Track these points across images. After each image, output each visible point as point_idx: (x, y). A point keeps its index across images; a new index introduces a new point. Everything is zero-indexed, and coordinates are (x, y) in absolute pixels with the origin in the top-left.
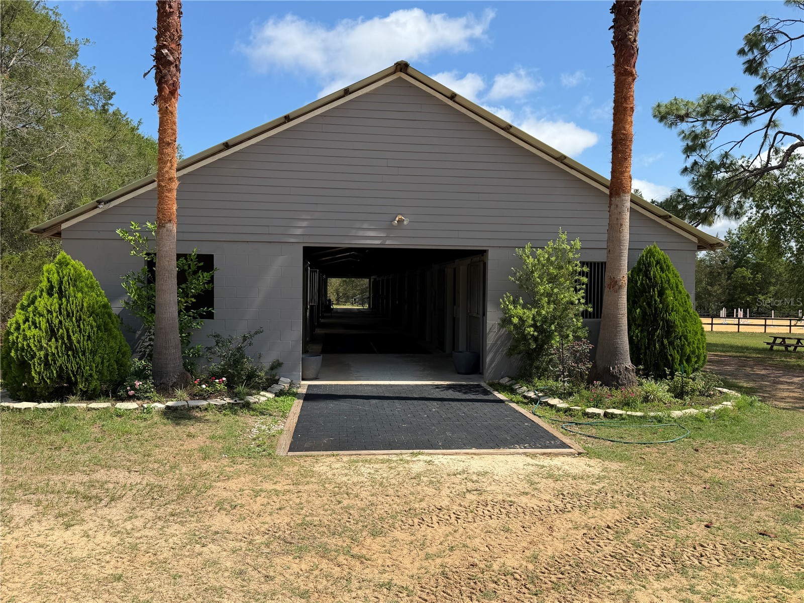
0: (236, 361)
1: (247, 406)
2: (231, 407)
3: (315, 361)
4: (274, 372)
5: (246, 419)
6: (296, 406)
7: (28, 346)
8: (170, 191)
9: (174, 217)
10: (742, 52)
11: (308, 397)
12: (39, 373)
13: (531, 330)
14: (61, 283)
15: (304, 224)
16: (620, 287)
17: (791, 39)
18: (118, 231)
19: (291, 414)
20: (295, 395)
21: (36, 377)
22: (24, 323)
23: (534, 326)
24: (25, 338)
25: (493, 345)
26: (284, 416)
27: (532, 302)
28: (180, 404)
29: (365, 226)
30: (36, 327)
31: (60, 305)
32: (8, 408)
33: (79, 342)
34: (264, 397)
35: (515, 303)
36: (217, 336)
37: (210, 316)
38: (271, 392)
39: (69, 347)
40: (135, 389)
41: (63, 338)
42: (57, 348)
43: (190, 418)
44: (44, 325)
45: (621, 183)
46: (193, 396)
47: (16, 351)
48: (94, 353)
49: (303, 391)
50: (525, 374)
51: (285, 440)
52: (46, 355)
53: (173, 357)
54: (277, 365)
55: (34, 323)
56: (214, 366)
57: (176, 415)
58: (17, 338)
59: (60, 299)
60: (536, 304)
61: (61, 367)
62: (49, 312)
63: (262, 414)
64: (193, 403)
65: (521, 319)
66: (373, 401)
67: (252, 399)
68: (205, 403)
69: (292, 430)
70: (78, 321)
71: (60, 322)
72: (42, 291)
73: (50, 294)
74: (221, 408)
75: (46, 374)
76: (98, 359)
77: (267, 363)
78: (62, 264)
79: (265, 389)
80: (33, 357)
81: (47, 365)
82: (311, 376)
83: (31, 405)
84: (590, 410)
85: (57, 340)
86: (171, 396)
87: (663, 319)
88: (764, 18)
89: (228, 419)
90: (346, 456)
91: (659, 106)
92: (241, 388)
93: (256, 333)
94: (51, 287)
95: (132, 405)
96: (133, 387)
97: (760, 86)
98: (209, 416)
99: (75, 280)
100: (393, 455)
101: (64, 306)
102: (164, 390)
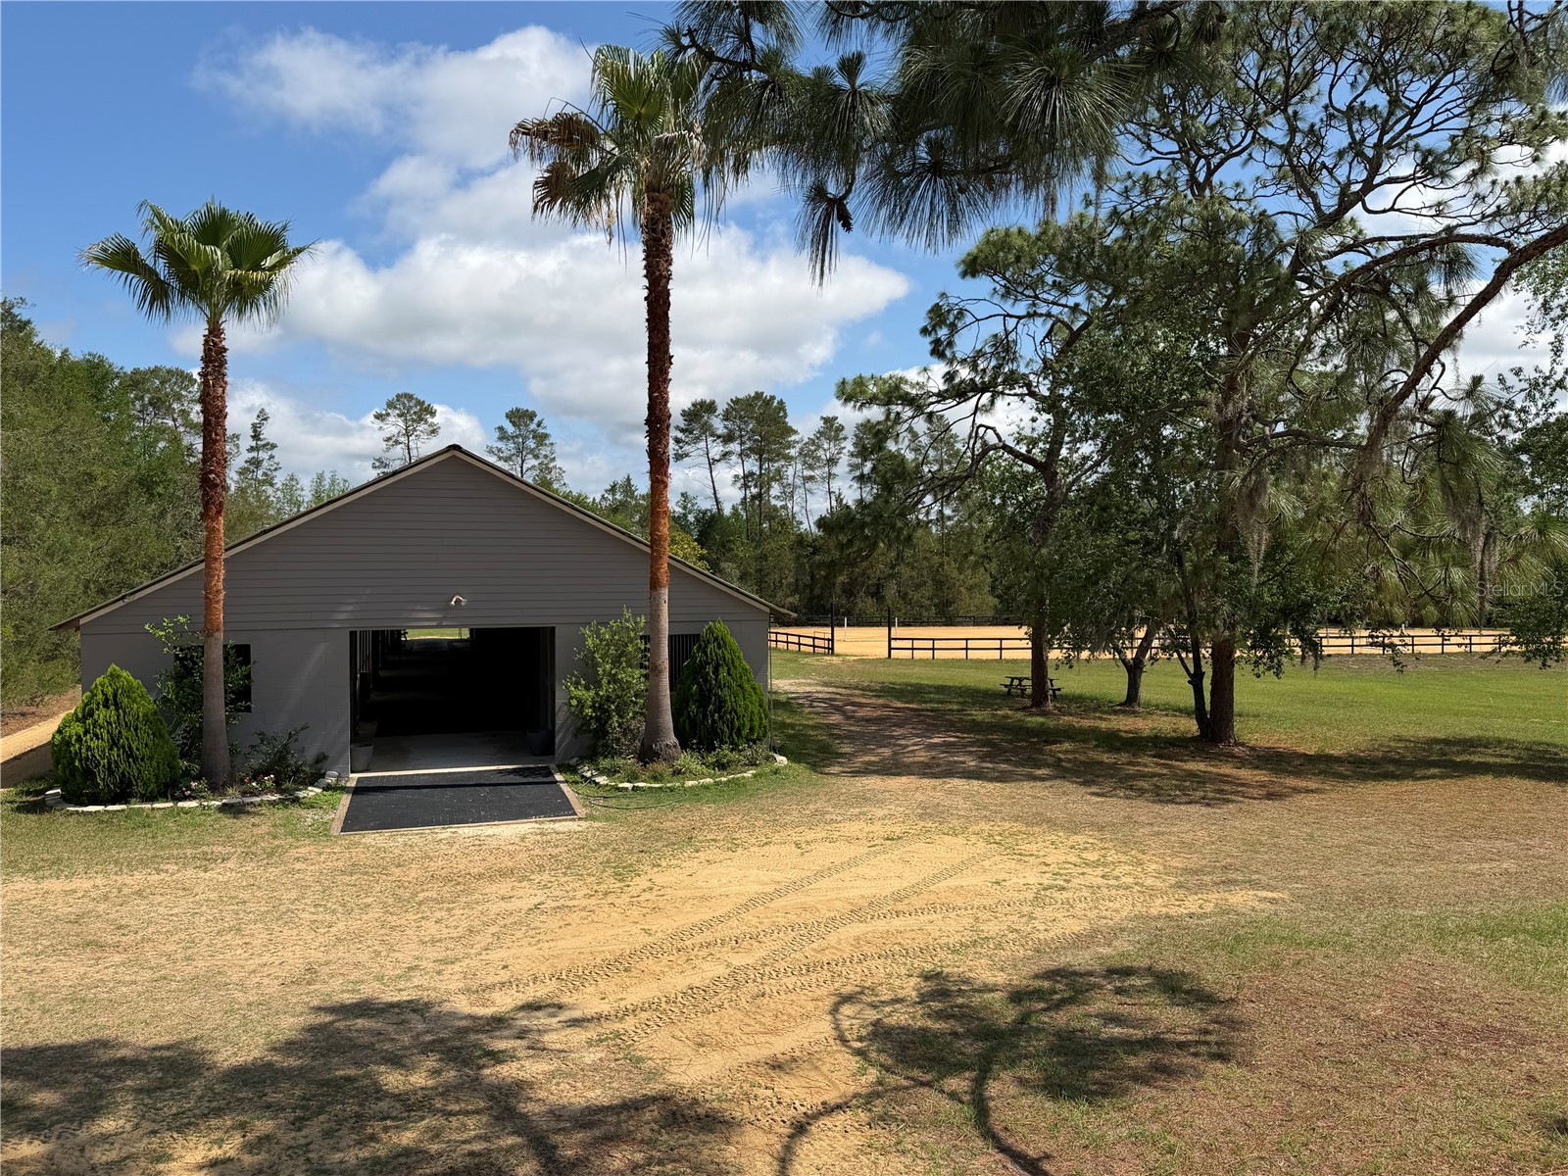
0: (281, 757)
1: (296, 800)
2: (281, 801)
3: (366, 752)
4: (319, 766)
5: (296, 811)
6: (346, 800)
7: (93, 756)
8: (217, 602)
9: (221, 626)
10: (925, 331)
11: (359, 791)
12: (103, 780)
13: (589, 711)
14: (115, 695)
15: (350, 608)
16: (660, 672)
17: (978, 320)
18: (147, 627)
19: (341, 808)
20: (344, 789)
21: (101, 783)
22: (85, 735)
23: (592, 707)
24: (89, 748)
25: (563, 725)
26: (334, 808)
27: (594, 682)
28: (235, 801)
29: (419, 607)
30: (98, 738)
31: (118, 716)
32: (77, 812)
33: (138, 749)
34: (312, 792)
35: (577, 684)
36: (262, 734)
37: (248, 709)
38: (318, 787)
39: (130, 754)
40: (192, 790)
41: (123, 747)
42: (118, 756)
43: (248, 813)
44: (106, 737)
45: (657, 578)
46: (244, 794)
47: (80, 761)
48: (151, 758)
49: (352, 784)
50: (591, 756)
51: (337, 826)
52: (109, 763)
53: (221, 758)
54: (321, 759)
55: (96, 735)
56: (255, 762)
57: (232, 810)
58: (80, 749)
59: (117, 710)
60: (598, 685)
61: (123, 773)
62: (109, 723)
63: (312, 807)
64: (248, 800)
65: (579, 701)
66: (426, 790)
67: (301, 794)
68: (258, 799)
69: (343, 818)
70: (136, 730)
71: (120, 732)
72: (98, 704)
73: (106, 706)
74: (273, 803)
75: (109, 780)
76: (154, 764)
77: (310, 755)
78: (114, 677)
79: (312, 785)
80: (97, 766)
81: (111, 772)
82: (362, 768)
83: (100, 808)
84: (621, 785)
85: (119, 750)
86: (223, 795)
87: (716, 695)
88: (943, 295)
89: (280, 814)
90: (387, 833)
91: (843, 383)
92: (287, 785)
93: (302, 729)
94: (106, 700)
95: (194, 804)
96: (189, 788)
97: (948, 373)
98: (264, 810)
99: (129, 691)
100: (427, 830)
101: (121, 717)
102: (216, 789)
